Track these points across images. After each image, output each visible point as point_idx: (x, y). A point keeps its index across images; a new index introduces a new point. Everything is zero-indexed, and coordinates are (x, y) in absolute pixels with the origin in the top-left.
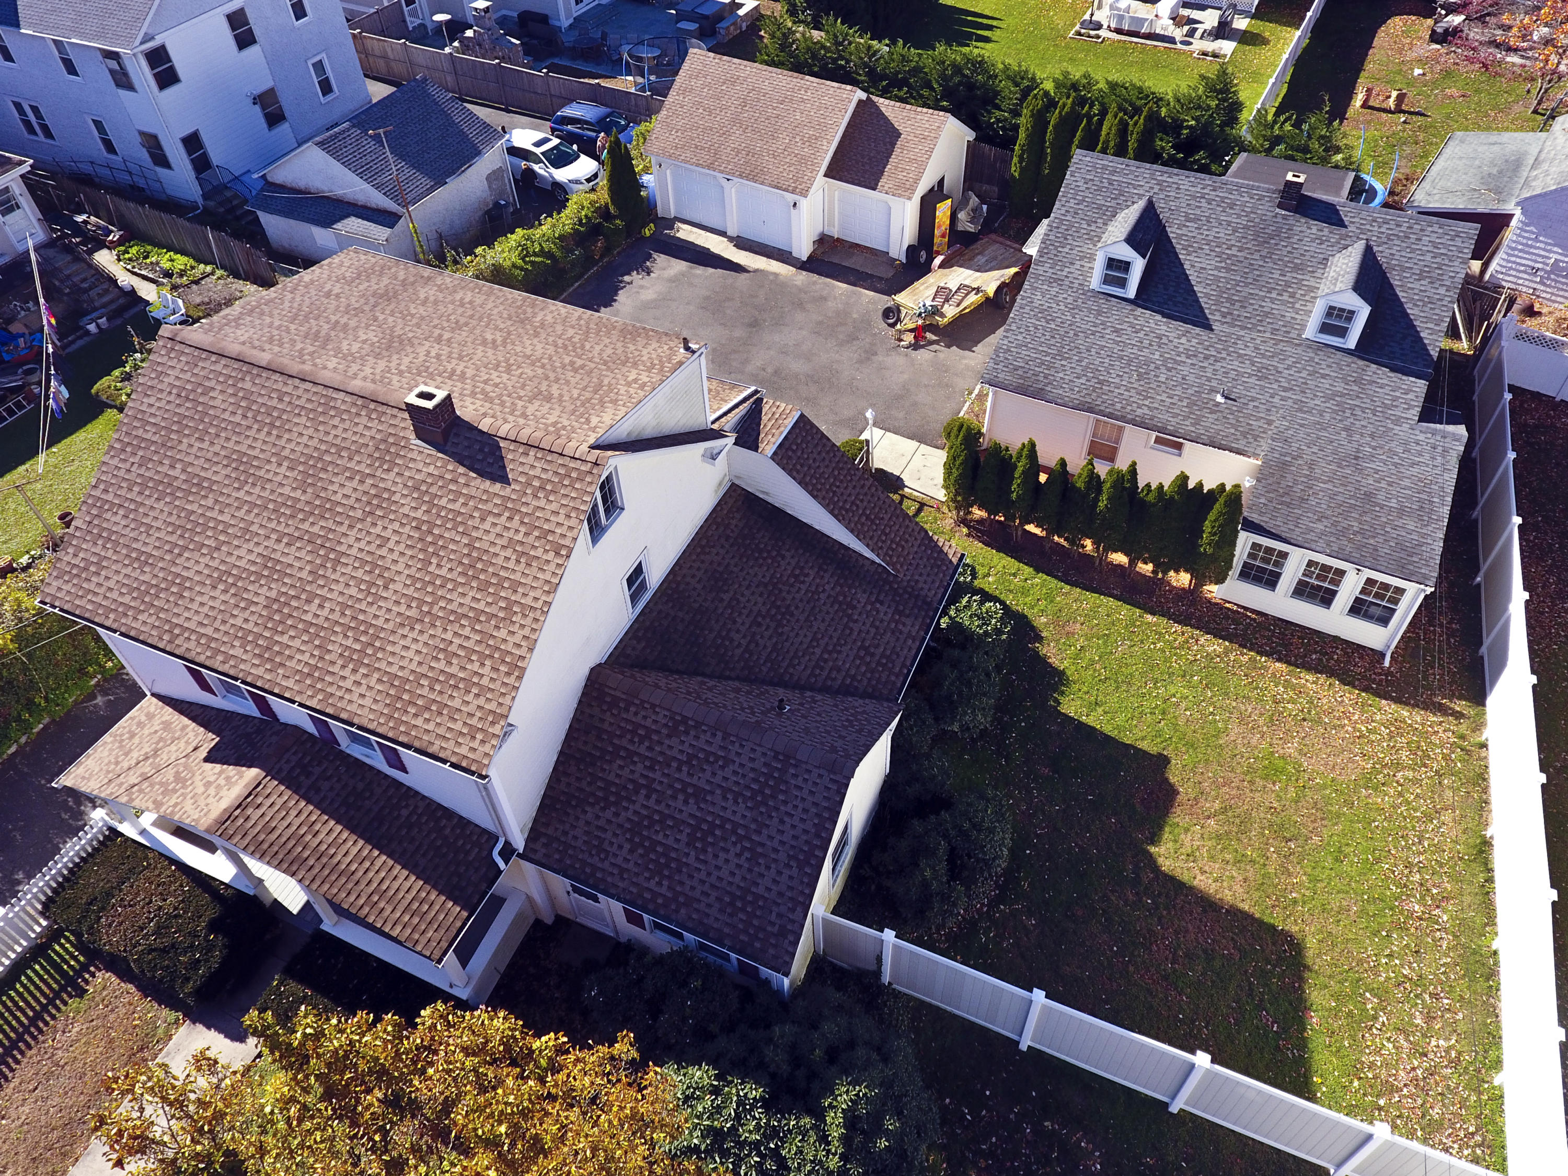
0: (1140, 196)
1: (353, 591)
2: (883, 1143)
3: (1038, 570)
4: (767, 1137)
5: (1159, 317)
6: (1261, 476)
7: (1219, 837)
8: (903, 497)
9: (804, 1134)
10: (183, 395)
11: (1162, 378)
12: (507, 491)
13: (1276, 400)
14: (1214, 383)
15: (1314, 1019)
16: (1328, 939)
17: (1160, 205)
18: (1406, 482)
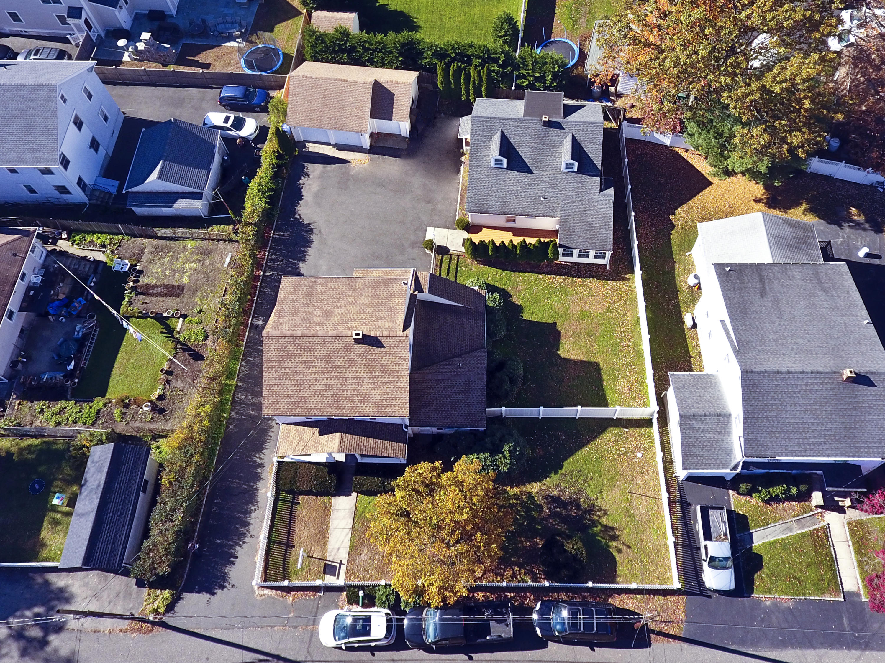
0: (498, 130)
1: (354, 386)
2: (518, 453)
3: (503, 270)
4: (493, 462)
5: (516, 172)
6: (560, 223)
7: (574, 343)
8: (451, 255)
9: (501, 458)
10: (279, 350)
11: (523, 196)
12: (386, 349)
13: (559, 195)
14: (539, 194)
15: (605, 383)
16: (605, 361)
17: (505, 132)
18: (600, 216)
